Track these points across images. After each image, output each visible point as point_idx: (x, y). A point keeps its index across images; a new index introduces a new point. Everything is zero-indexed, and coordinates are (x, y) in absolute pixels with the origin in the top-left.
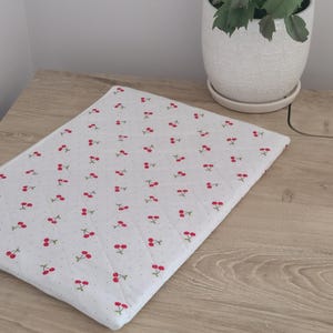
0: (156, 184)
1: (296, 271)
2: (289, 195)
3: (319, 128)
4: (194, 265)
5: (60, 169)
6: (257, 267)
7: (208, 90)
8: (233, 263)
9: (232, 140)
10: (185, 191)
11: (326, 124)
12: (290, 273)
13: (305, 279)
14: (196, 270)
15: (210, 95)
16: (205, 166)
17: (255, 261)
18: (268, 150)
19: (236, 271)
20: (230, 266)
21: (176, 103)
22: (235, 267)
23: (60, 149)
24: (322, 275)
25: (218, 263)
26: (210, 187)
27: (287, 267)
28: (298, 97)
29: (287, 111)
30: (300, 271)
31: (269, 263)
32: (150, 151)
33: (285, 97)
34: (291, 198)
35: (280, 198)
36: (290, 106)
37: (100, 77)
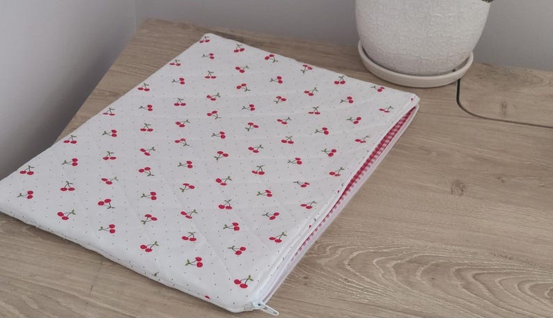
1: (469, 275)
2: (459, 187)
3: (495, 111)
4: (346, 262)
6: (422, 269)
7: (359, 56)
8: (394, 263)
11: (504, 106)
12: (463, 279)
13: (481, 286)
14: (349, 268)
15: (361, 61)
17: (419, 262)
19: (397, 273)
20: (390, 265)
22: (395, 267)
24: (500, 282)
25: (374, 262)
27: (459, 270)
28: (469, 71)
29: (456, 88)
30: (474, 277)
31: (437, 265)
33: (454, 71)
34: (462, 191)
35: (449, 190)
36: (459, 81)
37: (224, 32)
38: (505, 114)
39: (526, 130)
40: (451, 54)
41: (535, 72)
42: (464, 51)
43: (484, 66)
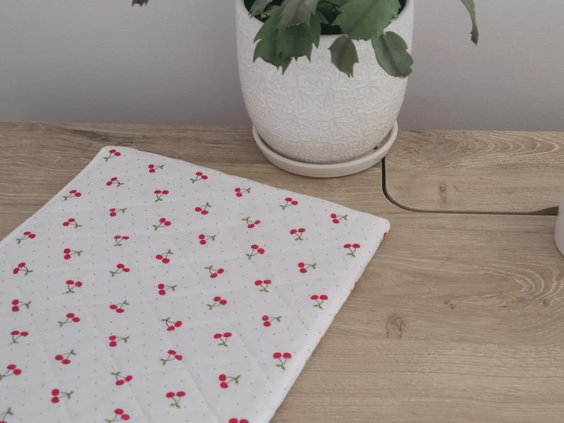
0: (179, 324)
2: (397, 324)
5: (15, 309)
9: (298, 232)
10: (228, 335)
11: (442, 190)
15: (260, 152)
16: (258, 283)
18: (356, 246)
21: (205, 171)
23: (16, 271)
26: (267, 324)
28: (395, 143)
29: (380, 171)
32: (166, 261)
33: (376, 148)
34: (401, 330)
35: (383, 331)
36: (383, 160)
37: (83, 129)
38: (444, 201)
39: (473, 222)
40: (367, 134)
41: (476, 134)
42: (383, 126)
43: (413, 133)
